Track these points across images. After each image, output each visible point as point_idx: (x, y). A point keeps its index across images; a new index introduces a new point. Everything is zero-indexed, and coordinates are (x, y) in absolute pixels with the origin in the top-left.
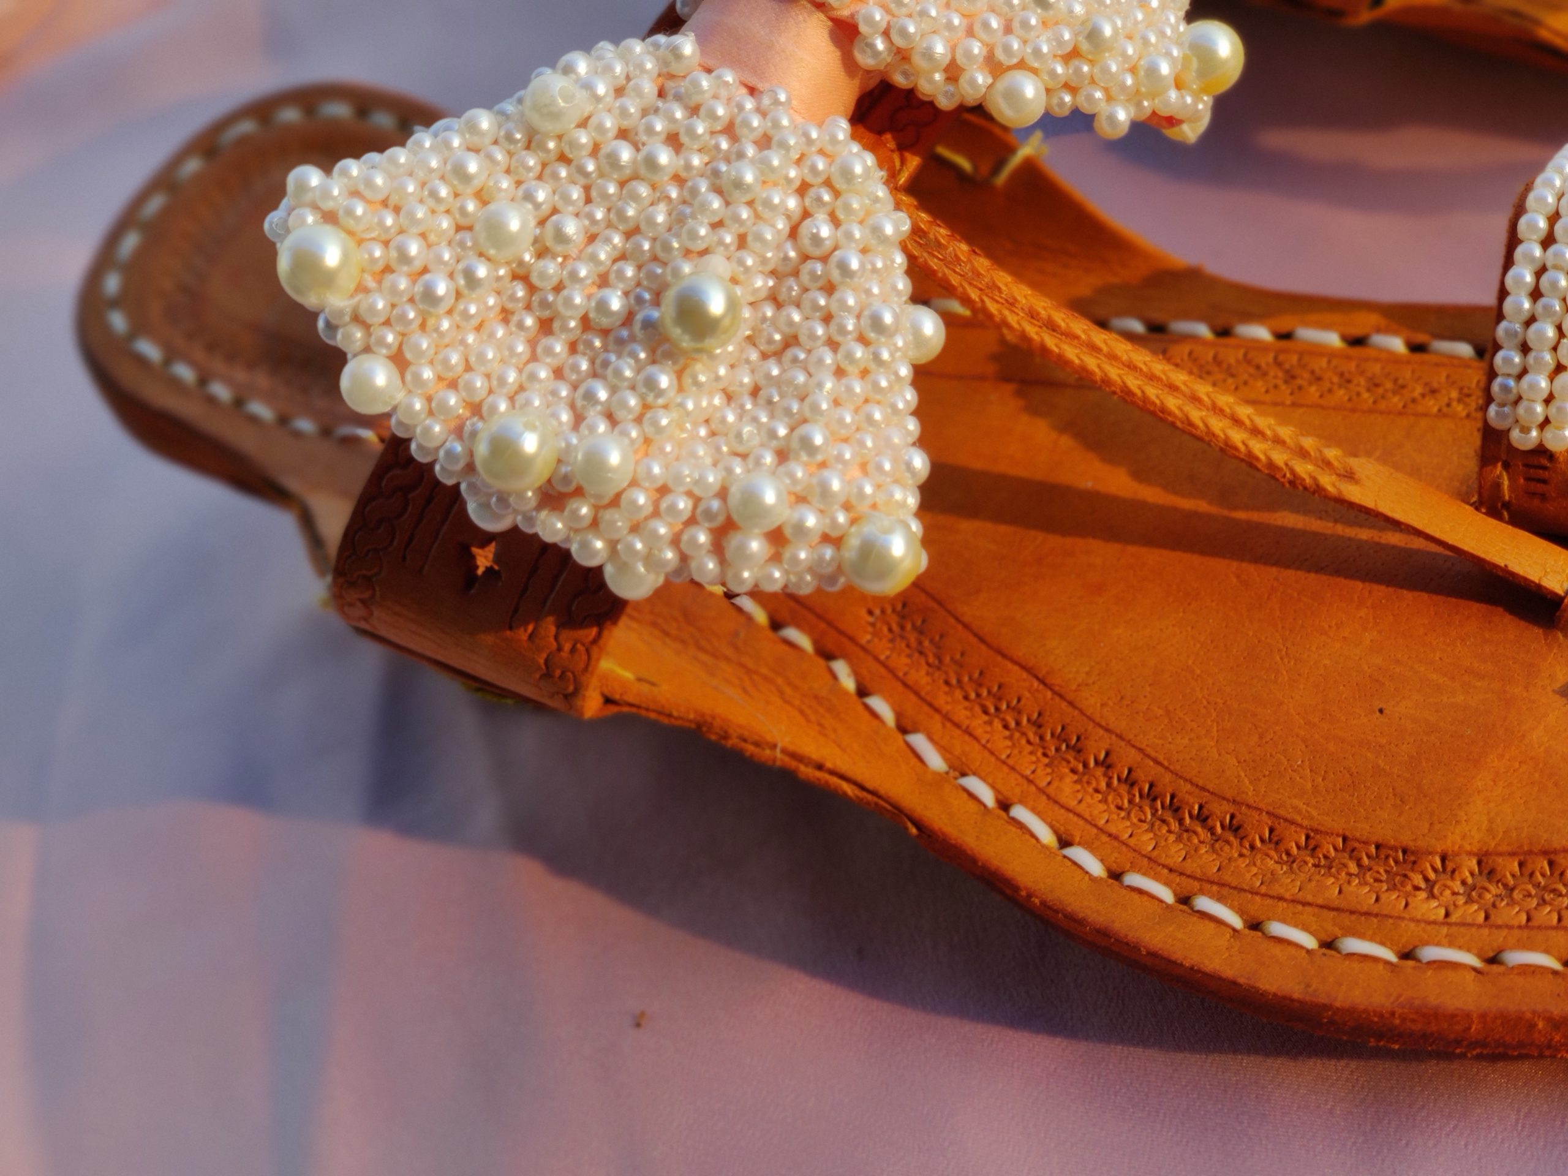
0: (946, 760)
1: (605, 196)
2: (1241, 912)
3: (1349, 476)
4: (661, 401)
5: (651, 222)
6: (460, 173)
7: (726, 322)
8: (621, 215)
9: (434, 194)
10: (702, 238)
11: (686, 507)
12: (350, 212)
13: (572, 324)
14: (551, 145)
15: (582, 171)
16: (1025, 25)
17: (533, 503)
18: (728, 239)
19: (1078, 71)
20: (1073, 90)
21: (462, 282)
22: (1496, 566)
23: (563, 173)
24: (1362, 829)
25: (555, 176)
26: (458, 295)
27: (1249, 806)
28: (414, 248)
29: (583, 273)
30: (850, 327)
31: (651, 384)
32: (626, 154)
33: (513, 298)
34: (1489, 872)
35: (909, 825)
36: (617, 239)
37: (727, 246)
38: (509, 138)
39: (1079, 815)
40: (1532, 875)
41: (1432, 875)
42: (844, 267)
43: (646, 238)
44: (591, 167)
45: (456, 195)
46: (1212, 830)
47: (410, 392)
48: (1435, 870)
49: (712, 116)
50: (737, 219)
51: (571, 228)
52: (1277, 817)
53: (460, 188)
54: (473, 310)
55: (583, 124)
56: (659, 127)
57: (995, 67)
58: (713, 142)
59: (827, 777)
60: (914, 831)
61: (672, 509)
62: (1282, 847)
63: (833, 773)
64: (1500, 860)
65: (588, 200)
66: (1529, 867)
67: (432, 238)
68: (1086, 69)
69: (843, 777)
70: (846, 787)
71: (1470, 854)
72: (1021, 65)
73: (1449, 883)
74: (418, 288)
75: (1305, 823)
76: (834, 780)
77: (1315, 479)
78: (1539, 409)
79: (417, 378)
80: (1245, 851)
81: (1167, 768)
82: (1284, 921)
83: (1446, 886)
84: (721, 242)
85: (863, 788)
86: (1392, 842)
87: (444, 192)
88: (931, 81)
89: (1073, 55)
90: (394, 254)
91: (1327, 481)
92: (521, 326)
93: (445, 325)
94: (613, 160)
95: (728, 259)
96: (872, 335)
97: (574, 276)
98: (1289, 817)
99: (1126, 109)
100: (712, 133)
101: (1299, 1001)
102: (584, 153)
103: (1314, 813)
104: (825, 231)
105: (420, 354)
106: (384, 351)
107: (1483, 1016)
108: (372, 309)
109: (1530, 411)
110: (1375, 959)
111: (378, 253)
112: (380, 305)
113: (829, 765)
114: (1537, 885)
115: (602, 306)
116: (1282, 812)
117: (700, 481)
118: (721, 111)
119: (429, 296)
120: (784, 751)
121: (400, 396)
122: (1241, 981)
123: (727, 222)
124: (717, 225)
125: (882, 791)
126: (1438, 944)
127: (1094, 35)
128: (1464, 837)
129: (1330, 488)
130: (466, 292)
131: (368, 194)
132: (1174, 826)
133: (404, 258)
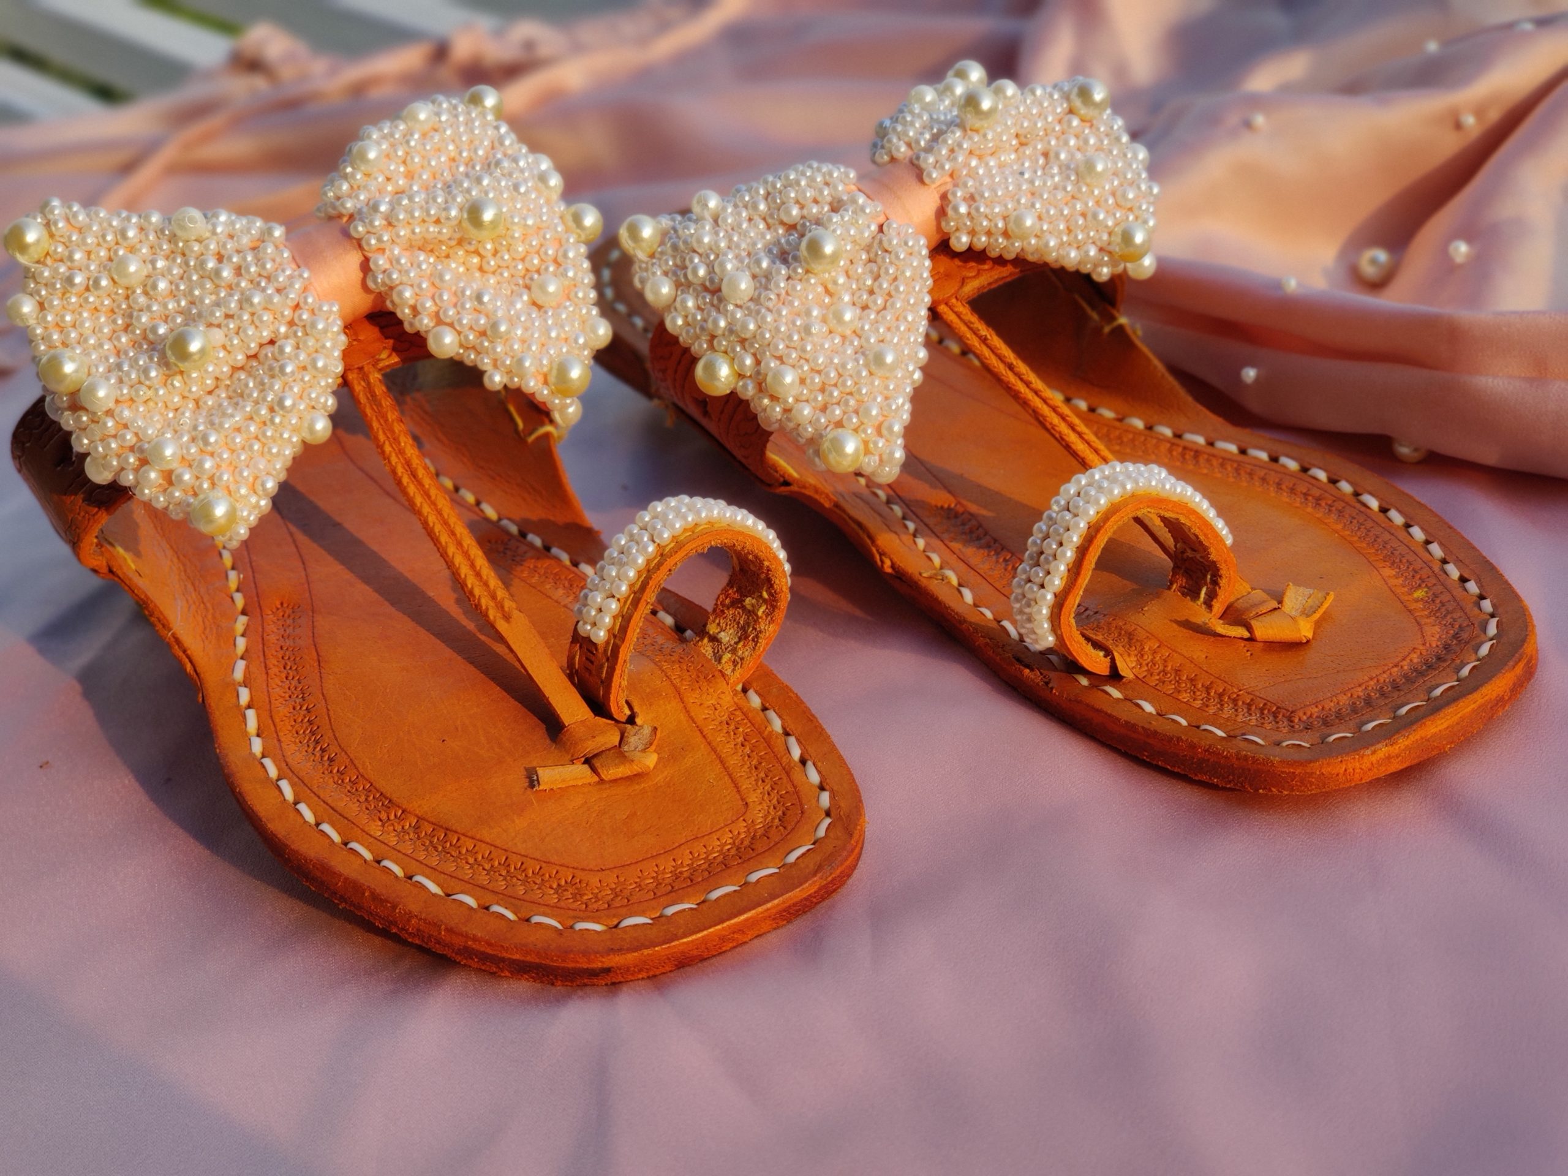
0: (245, 677)
1: (190, 279)
2: (296, 794)
3: (507, 618)
4: (147, 383)
5: (202, 301)
6: (123, 233)
7: (196, 357)
8: (191, 292)
9: (104, 237)
10: (216, 318)
11: (130, 440)
12: (56, 223)
13: (138, 332)
14: (181, 244)
15: (187, 264)
16: (463, 307)
17: (65, 405)
18: (232, 326)
19: (482, 343)
20: (478, 353)
21: (91, 282)
22: (544, 696)
23: (179, 261)
24: (382, 784)
25: (174, 260)
26: (87, 289)
27: (346, 753)
28: (77, 256)
29: (155, 308)
30: (269, 399)
31: (146, 371)
32: (211, 265)
33: (119, 306)
34: (417, 828)
35: (201, 695)
36: (183, 303)
37: (229, 329)
38: (162, 231)
39: (275, 725)
40: (434, 836)
41: (392, 817)
42: (282, 369)
43: (197, 308)
44: (192, 263)
45: (117, 243)
46: (322, 757)
47: (38, 323)
48: (396, 816)
49: (263, 267)
50: (240, 317)
51: (162, 285)
52: (353, 763)
53: (120, 241)
54: (91, 299)
55: (199, 241)
56: (235, 260)
57: (439, 322)
58: (258, 279)
59: (184, 657)
60: (201, 700)
61: (123, 437)
62: (342, 777)
63: (188, 657)
64: (426, 824)
65: (182, 278)
66: (435, 832)
67: (92, 256)
68: (486, 344)
69: (191, 662)
70: (189, 667)
71: (416, 816)
72: (451, 325)
73: (396, 824)
74: (67, 274)
75: (361, 771)
76: (187, 660)
77: (487, 609)
78: (593, 613)
79: (44, 318)
80: (326, 772)
81: (330, 723)
82: (309, 806)
83: (393, 825)
84: (227, 326)
85: (195, 671)
86: (388, 795)
87: (109, 238)
88: (403, 313)
89: (483, 334)
90: (67, 253)
91: (492, 614)
92: (114, 322)
93: (73, 300)
94: (202, 264)
95: (226, 336)
96: (276, 408)
97: (149, 308)
98: (358, 765)
99: (502, 377)
100: (260, 275)
101: (279, 840)
102: (193, 255)
103: (369, 768)
104: (288, 349)
105: (52, 306)
106: (37, 298)
107: (346, 879)
108: (42, 273)
109: (589, 612)
110: (328, 837)
111: (60, 250)
112: (46, 274)
113: (189, 652)
114: (431, 842)
115: (154, 329)
116: (356, 762)
117: (145, 429)
118: (269, 266)
119: (69, 281)
120: (174, 635)
121: (32, 322)
122: (264, 819)
123: (235, 317)
124: (228, 316)
125: (202, 676)
126: (362, 845)
127: (495, 326)
128: (419, 807)
129: (491, 617)
130: (92, 289)
131: (72, 221)
132: (310, 750)
133: (70, 258)
